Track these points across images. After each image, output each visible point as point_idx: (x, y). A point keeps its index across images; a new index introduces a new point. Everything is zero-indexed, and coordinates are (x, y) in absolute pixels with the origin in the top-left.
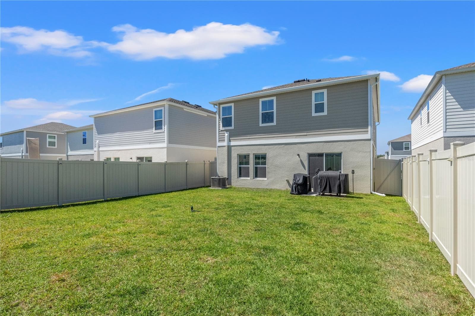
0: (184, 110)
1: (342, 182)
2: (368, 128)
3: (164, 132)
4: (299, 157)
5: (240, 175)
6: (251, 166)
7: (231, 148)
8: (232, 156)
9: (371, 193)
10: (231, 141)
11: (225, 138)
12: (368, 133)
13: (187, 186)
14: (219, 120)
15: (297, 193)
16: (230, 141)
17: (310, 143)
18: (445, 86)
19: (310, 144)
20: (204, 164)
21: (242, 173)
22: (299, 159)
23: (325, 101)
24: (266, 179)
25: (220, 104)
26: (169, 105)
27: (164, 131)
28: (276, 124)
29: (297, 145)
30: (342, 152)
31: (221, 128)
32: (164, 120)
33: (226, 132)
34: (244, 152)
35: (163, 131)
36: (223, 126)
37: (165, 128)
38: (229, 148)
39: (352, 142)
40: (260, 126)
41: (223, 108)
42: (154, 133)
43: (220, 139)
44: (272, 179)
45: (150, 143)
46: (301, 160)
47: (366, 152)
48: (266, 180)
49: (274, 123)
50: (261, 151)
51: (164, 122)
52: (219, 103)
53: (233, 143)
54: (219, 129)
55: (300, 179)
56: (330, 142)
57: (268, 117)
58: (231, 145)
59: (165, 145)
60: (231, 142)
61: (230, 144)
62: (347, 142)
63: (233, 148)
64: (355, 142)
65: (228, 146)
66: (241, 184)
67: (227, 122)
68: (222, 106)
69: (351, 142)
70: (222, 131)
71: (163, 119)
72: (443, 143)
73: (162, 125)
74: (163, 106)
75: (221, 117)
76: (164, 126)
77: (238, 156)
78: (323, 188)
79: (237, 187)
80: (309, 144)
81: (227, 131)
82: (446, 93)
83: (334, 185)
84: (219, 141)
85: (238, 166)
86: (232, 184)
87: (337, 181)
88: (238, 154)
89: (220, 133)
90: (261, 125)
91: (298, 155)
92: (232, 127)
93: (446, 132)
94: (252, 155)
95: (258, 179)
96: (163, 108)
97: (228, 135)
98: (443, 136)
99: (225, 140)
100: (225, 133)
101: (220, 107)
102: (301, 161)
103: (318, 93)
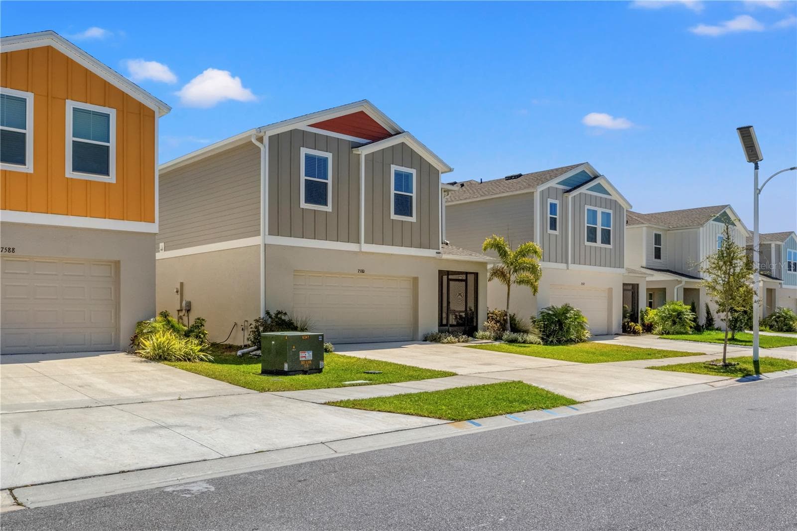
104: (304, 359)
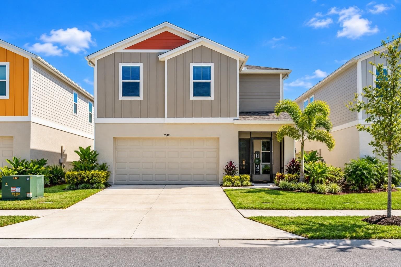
104: (14, 192)
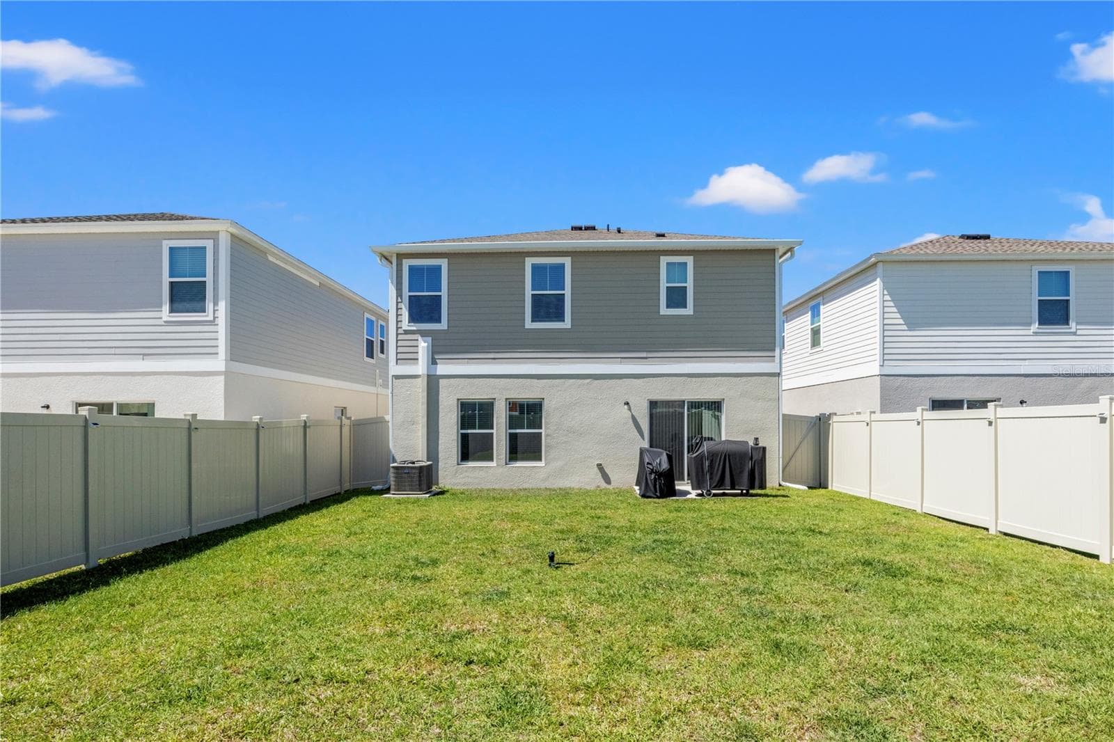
0: (268, 259)
1: (758, 464)
2: (775, 350)
3: (213, 322)
4: (630, 409)
5: (465, 456)
6: (500, 432)
7: (439, 382)
8: (440, 404)
9: (780, 485)
10: (437, 364)
11: (420, 353)
12: (774, 361)
13: (305, 493)
14: (399, 300)
15: (658, 494)
16: (434, 362)
17: (654, 377)
18: (883, 282)
19: (654, 379)
20: (341, 426)
21: (472, 449)
22: (627, 414)
23: (690, 285)
24: (542, 464)
25: (401, 256)
26: (232, 235)
27: (215, 318)
28: (570, 327)
29: (625, 380)
30: (724, 399)
31: (406, 325)
32: (215, 282)
33: (422, 336)
34: (477, 393)
35: (211, 318)
36: (413, 319)
37: (219, 310)
38: (433, 383)
39: (744, 379)
40: (526, 327)
41: (411, 268)
42: (165, 322)
43: (400, 356)
44: (559, 464)
45: (144, 355)
46: (633, 416)
47: (770, 399)
48: (542, 467)
49: (567, 324)
50: (526, 393)
51: (216, 289)
52: (397, 254)
53: (442, 369)
54: (397, 328)
55: (660, 460)
56: (699, 377)
57: (548, 308)
58: (438, 374)
59: (219, 363)
60: (438, 366)
61: (436, 371)
62: (735, 377)
63: (442, 382)
64: (749, 378)
65: (429, 376)
66: (470, 480)
67: (423, 310)
68: (406, 263)
69: (742, 378)
70: (406, 332)
71: (209, 279)
72: (879, 386)
73: (204, 298)
74: (214, 236)
75: (406, 293)
76: (216, 304)
77: (458, 403)
78: (717, 478)
79: (455, 487)
80: (651, 379)
81: (424, 334)
82: (884, 295)
83: (741, 472)
84: (397, 360)
85: (458, 432)
86: (440, 482)
87: (747, 462)
88: (458, 400)
89: (400, 337)
90: (529, 324)
91: (627, 404)
92: (443, 325)
93: (883, 366)
94: (504, 403)
95: (519, 464)
96: (209, 244)
97: (428, 346)
98: (878, 374)
99: (417, 359)
100: (420, 338)
101: (401, 264)
102: (634, 418)
103: (674, 263)
